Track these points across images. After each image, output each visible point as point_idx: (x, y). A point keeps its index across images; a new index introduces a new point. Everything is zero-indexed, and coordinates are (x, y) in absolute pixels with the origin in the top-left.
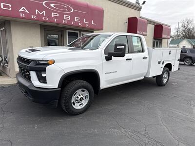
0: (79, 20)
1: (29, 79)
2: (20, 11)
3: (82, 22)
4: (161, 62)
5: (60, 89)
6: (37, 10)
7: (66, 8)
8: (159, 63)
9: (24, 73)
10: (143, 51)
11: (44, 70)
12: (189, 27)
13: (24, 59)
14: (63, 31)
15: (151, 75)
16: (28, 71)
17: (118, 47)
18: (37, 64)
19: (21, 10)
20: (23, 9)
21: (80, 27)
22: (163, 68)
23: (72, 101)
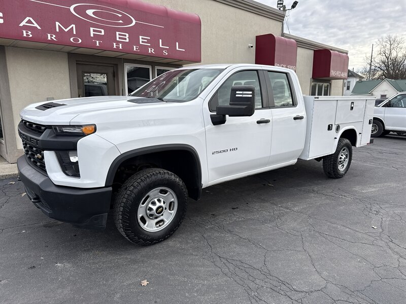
0: (148, 42)
1: (41, 167)
2: (21, 25)
3: (155, 45)
4: (334, 128)
5: (110, 189)
6: (57, 23)
7: (119, 19)
8: (330, 128)
9: (33, 155)
10: (294, 104)
11: (74, 148)
12: (394, 54)
13: (31, 124)
14: (116, 65)
15: (312, 155)
16: (40, 151)
17: (239, 94)
18: (58, 135)
19: (23, 23)
20: (29, 22)
21: (151, 56)
22: (337, 140)
23: (140, 216)
